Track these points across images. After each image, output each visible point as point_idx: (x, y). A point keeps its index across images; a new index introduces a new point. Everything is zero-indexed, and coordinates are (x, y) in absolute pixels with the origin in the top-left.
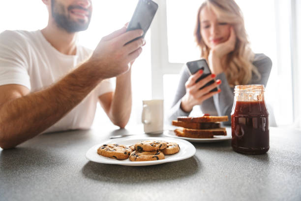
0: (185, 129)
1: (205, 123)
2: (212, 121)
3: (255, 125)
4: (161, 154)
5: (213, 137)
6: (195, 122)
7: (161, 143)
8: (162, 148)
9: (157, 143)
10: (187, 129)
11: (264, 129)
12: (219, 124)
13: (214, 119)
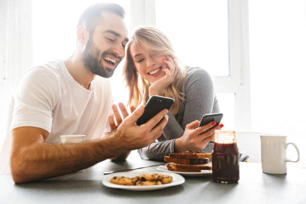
0: (176, 164)
1: (193, 159)
2: (200, 158)
3: (228, 160)
4: (159, 182)
5: (200, 171)
6: (185, 158)
7: (159, 175)
8: (160, 178)
9: (156, 175)
10: (179, 164)
11: (234, 163)
12: (206, 160)
13: (201, 155)
